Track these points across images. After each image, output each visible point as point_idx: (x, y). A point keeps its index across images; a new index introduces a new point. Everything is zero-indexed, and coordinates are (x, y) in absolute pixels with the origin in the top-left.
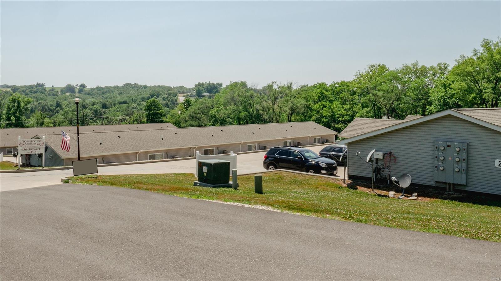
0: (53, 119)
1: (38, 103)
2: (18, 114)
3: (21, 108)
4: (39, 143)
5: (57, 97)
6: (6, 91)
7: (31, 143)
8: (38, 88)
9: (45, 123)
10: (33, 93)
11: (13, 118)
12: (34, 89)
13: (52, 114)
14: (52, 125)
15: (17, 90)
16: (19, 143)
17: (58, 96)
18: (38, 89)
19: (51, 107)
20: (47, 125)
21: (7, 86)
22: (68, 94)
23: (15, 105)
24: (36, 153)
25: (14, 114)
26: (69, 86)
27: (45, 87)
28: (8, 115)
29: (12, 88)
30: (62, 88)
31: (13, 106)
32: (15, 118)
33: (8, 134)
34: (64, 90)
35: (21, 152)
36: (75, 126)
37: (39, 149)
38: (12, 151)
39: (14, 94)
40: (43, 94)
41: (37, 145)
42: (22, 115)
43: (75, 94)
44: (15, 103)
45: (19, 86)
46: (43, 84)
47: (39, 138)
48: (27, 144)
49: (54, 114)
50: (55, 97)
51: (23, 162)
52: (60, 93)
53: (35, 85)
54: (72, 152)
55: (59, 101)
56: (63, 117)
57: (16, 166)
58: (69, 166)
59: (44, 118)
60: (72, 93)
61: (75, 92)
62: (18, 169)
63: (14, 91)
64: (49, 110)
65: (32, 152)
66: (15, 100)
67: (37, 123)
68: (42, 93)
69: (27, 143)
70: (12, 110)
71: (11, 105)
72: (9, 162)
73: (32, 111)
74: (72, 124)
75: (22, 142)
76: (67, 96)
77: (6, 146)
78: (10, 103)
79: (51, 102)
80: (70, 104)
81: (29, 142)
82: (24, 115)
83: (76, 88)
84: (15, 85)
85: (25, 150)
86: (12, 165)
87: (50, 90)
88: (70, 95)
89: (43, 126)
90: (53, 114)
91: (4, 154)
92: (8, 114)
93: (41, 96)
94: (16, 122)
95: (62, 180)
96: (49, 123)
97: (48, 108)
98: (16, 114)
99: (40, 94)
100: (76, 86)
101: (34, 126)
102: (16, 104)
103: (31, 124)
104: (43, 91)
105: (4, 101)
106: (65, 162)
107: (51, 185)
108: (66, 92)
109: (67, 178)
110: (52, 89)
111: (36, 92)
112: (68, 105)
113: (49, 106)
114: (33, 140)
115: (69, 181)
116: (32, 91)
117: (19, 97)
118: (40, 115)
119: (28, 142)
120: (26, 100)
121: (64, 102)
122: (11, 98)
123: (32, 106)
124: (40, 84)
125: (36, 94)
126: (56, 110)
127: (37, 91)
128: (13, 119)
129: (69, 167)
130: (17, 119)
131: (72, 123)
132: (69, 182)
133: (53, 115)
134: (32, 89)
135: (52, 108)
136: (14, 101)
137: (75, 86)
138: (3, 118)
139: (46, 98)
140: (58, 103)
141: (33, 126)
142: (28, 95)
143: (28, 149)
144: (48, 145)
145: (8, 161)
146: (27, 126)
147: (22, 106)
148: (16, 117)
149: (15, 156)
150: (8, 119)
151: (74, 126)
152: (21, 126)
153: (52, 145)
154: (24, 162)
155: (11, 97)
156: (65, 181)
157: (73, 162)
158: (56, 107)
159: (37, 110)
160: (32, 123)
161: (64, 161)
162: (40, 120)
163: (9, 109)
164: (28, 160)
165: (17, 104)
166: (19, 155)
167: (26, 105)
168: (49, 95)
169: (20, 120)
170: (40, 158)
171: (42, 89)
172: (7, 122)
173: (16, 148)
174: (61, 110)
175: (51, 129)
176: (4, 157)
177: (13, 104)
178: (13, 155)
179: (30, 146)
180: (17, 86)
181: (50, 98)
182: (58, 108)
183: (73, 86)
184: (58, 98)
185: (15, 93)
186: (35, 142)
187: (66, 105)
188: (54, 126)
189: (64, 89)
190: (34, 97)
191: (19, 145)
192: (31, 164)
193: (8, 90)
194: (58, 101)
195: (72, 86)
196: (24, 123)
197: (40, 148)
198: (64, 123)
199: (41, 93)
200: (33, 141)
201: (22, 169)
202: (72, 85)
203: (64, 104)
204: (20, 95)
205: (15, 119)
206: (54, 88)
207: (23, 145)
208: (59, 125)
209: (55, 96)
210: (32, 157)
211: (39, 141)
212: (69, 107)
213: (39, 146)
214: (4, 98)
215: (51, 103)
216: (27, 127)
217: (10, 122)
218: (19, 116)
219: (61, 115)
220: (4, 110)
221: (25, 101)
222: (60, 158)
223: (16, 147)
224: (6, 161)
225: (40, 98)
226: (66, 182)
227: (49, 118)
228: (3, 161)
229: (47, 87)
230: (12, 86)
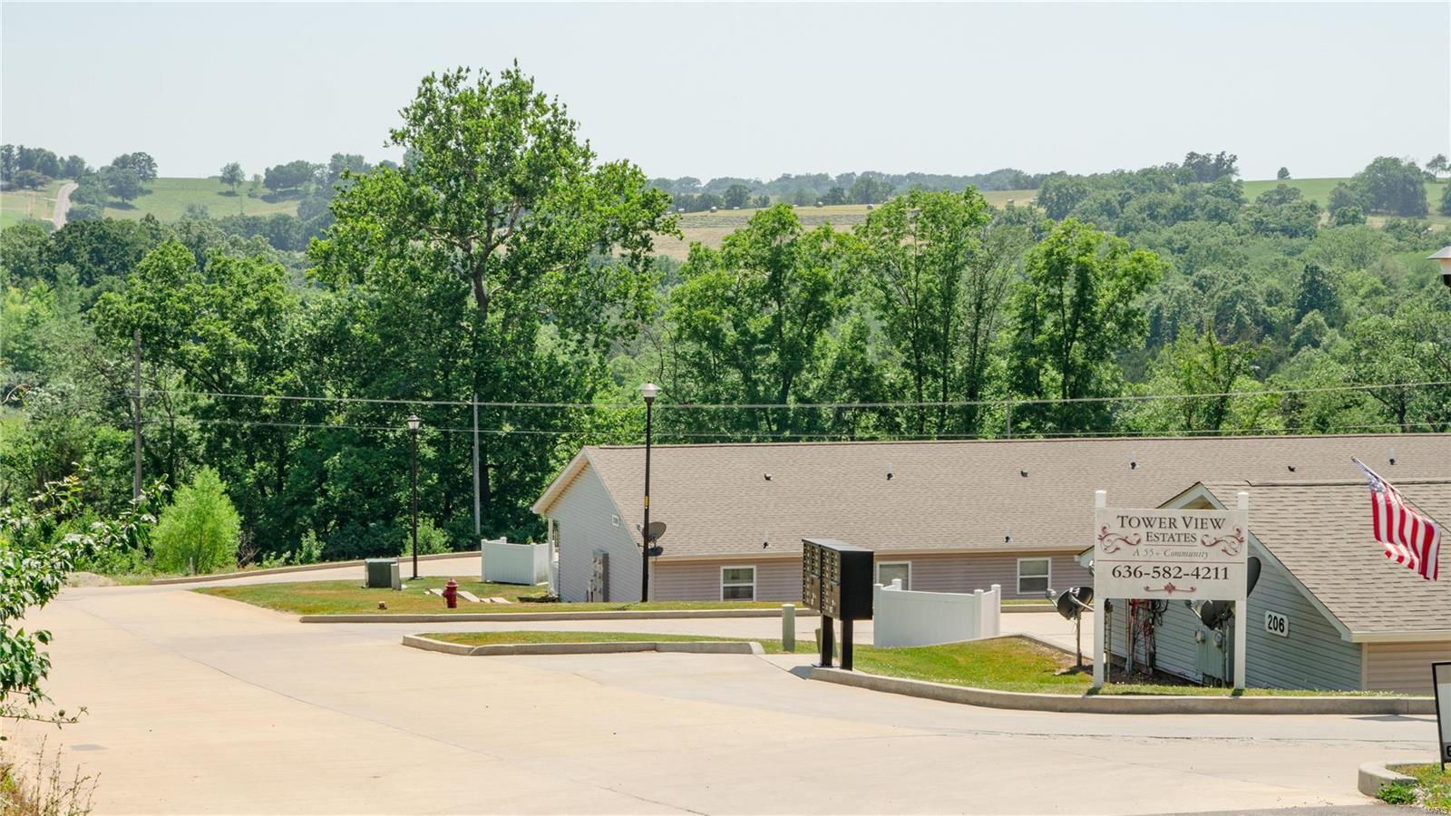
0: (1285, 381)
1: (1195, 284)
2: (1077, 351)
3: (1094, 314)
4: (1214, 533)
5: (1304, 240)
6: (1010, 208)
7: (1169, 531)
8: (1195, 185)
9: (1235, 408)
10: (1165, 217)
11: (1050, 375)
12: (1172, 191)
13: (1274, 351)
14: (1275, 422)
15: (1073, 200)
16: (1098, 532)
17: (1312, 235)
18: (1193, 195)
19: (1270, 304)
20: (1247, 420)
21: (1019, 182)
22: (1377, 222)
23: (1061, 297)
24: (1193, 598)
25: (1058, 349)
26: (1382, 169)
27: (1235, 179)
28: (1023, 359)
29: (1044, 193)
30: (1341, 183)
31: (1054, 305)
32: (1060, 378)
33: (1024, 474)
34: (1354, 195)
35: (1107, 587)
36: (1424, 430)
37: (1213, 573)
38: (1049, 576)
39: (1058, 229)
40: (1224, 226)
41: (1199, 548)
42: (1100, 356)
43: (1421, 224)
44: (1061, 285)
45: (1086, 174)
46: (1227, 157)
47: (1206, 505)
48: (1144, 537)
49: (1292, 355)
50: (1296, 242)
51: (1116, 650)
52: (1325, 218)
53: (1173, 167)
54: (1416, 605)
55: (1323, 267)
56: (1345, 371)
57: (1073, 672)
58: (1397, 691)
59: (1233, 377)
60: (1404, 212)
61: (1423, 212)
62: (1091, 692)
63: (1057, 213)
64: (1260, 329)
65: (1170, 588)
66: (1064, 262)
67: (1190, 408)
68: (1217, 216)
69: (1143, 530)
70: (1048, 325)
71: (1042, 296)
72: (1037, 642)
73: (1161, 331)
74: (1401, 421)
75: (1115, 527)
76: (1369, 237)
77: (1014, 545)
78: (1036, 281)
79: (1267, 273)
80: (1390, 286)
81: (1156, 529)
82: (1114, 357)
83: (1431, 179)
84: (1061, 174)
85: (1133, 573)
86: (1049, 665)
87: (1266, 199)
88: (1391, 228)
89: (1224, 426)
90: (1283, 350)
91: (1006, 595)
92: (1023, 349)
93: (1216, 235)
94: (1068, 400)
95: (1367, 784)
96: (1259, 410)
97: (1254, 312)
98: (1068, 349)
99: (1206, 225)
100: (1434, 164)
101: (1172, 426)
102: (1069, 291)
103: (1150, 417)
104: (1225, 204)
105: (1000, 270)
106: (1364, 666)
107: (1300, 805)
108: (1366, 211)
109: (1395, 768)
110: (1278, 192)
111: (1180, 214)
112: (1376, 292)
113: (1259, 300)
114: (1174, 512)
115: (1416, 791)
116: (1160, 204)
117: (1088, 248)
118: (1208, 356)
119: (1149, 522)
120: (1124, 263)
121: (1354, 276)
122: (1043, 249)
123: (1160, 298)
124: (1206, 158)
125: (1181, 224)
126: (1300, 326)
127: (1189, 203)
128: (1053, 380)
129: (1398, 697)
130: (1073, 379)
131: (1402, 413)
132: (1412, 799)
133: (1280, 360)
134: (1159, 197)
135: (1278, 314)
136: (1056, 270)
137: (1423, 168)
138: (999, 378)
139: (1239, 248)
140: (1314, 281)
141: (1165, 428)
142: (1137, 231)
143: (1145, 569)
144: (1264, 552)
145: (1030, 639)
146: (1129, 428)
147: (1101, 301)
148: (1067, 369)
149: (1069, 608)
150: (1026, 381)
151: (1414, 429)
152: (1093, 428)
153: (1287, 548)
154: (1121, 649)
155: (1043, 247)
156: (1387, 788)
157: (1437, 667)
158: (1303, 308)
159: (1186, 330)
160: (1161, 407)
161: (1365, 656)
162: (1205, 389)
163: (1031, 320)
164: (1141, 636)
165: (1074, 292)
166: (1098, 603)
167: (1125, 295)
168: (1260, 227)
169: (1092, 387)
170: (1211, 627)
171: (1217, 194)
172: (1019, 400)
173: (1076, 558)
174: (1332, 325)
175: (1276, 452)
176: (1004, 611)
177: (1052, 291)
178: (1055, 603)
179: (1160, 554)
180: (1070, 178)
181: (1263, 251)
182: (1314, 317)
183: (1412, 165)
184: (1313, 248)
185: (1061, 224)
186: (1191, 530)
187: (1362, 292)
188: (1292, 427)
189: (1353, 188)
190: (1170, 242)
191: (1097, 543)
192: (1158, 663)
193: (1024, 200)
194: (1313, 270)
195: (1404, 170)
196: (1117, 407)
197: (1221, 567)
198: (1355, 410)
199: (1210, 218)
200: (1180, 523)
201: (1113, 692)
202: (1404, 164)
203: (1354, 290)
204: (1092, 233)
205: (1064, 384)
206: (1290, 186)
207: (1121, 544)
208: (1322, 425)
209: (1293, 235)
210: (1165, 618)
211: (1217, 524)
212: (1381, 310)
213: (1215, 555)
214: (1005, 256)
215: (1273, 282)
216: (1133, 432)
217: (1036, 399)
218: (1085, 366)
219: (1334, 357)
220: (1000, 326)
221: (1119, 272)
222: (1339, 636)
223: (1072, 553)
224: (1021, 637)
225: (1204, 253)
226: (1395, 794)
227: (1258, 376)
228: (1002, 635)
229: (1245, 178)
230: (1044, 177)
